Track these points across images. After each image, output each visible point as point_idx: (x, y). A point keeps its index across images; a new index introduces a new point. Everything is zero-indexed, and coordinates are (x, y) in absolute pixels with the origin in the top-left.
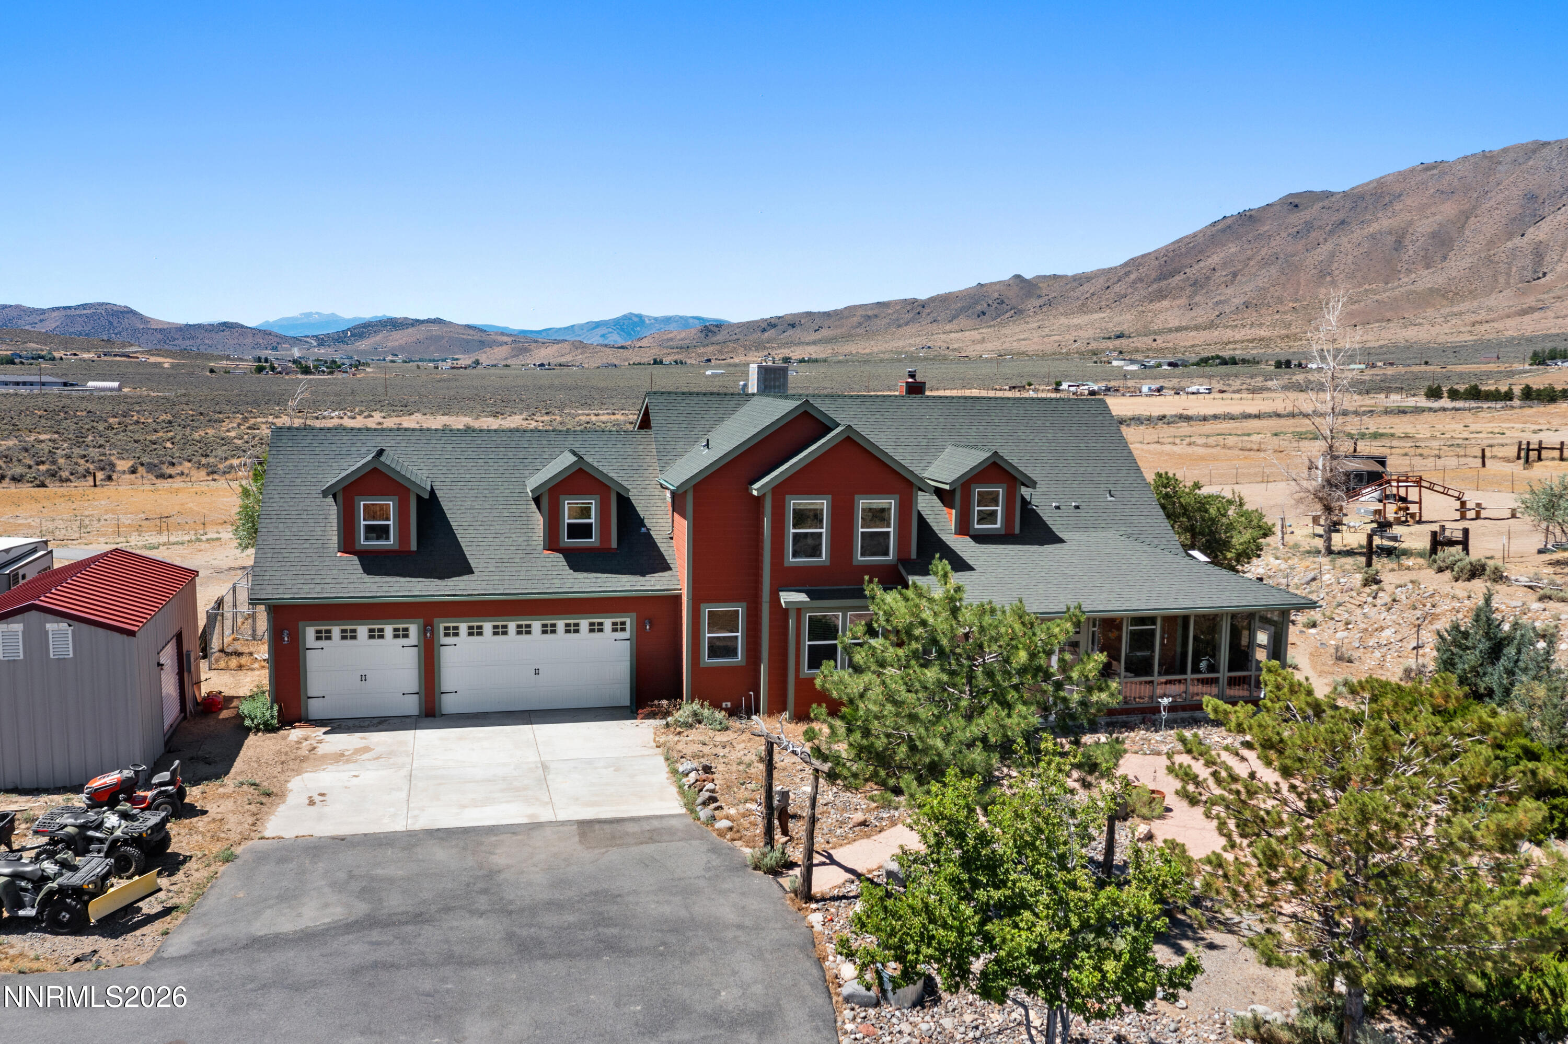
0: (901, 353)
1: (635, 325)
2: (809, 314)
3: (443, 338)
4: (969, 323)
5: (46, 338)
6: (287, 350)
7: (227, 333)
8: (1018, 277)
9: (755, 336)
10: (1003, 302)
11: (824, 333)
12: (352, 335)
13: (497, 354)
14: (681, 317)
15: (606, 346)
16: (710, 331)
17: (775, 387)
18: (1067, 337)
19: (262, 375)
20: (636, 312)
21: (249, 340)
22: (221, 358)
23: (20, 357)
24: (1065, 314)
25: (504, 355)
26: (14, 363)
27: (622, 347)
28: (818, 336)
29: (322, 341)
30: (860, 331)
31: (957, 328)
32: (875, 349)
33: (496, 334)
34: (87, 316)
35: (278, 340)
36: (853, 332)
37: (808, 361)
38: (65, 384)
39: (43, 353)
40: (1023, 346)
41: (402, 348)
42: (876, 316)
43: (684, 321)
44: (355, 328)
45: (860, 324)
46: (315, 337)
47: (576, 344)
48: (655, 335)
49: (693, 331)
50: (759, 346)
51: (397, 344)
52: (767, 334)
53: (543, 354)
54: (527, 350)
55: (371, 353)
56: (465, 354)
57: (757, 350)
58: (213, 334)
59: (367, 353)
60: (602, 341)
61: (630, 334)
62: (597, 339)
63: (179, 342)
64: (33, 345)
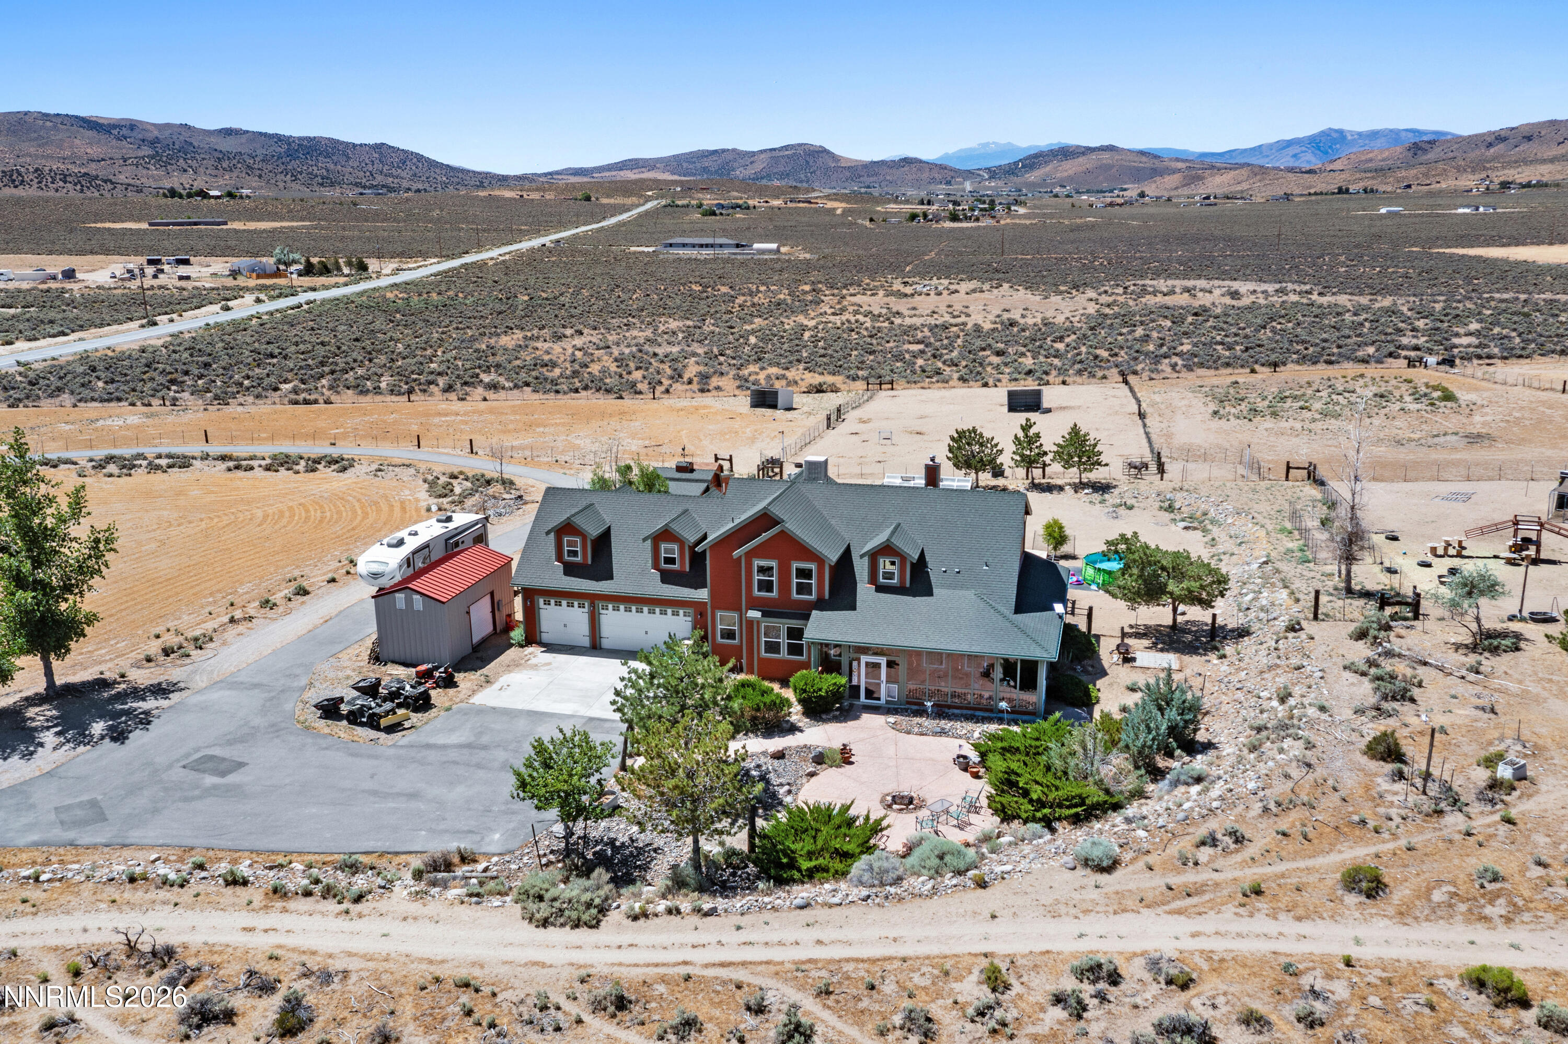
1: (1334, 141)
2: (1553, 123)
3: (1114, 166)
5: (747, 184)
6: (960, 184)
7: (906, 169)
9: (1478, 152)
12: (1023, 166)
13: (1168, 183)
14: (1391, 131)
15: (1292, 170)
16: (1421, 149)
20: (1337, 127)
21: (926, 175)
25: (1174, 185)
27: (1310, 172)
28: (1559, 151)
29: (993, 173)
33: (1171, 160)
35: (952, 174)
37: (1535, 186)
38: (738, 246)
39: (743, 201)
41: (1071, 179)
43: (1394, 135)
44: (1026, 159)
46: (988, 170)
47: (1256, 170)
48: (1352, 156)
49: (1399, 149)
50: (1478, 166)
51: (1066, 174)
52: (1492, 150)
53: (1217, 184)
54: (1200, 178)
55: (1040, 185)
56: (1133, 183)
57: (1473, 172)
58: (894, 170)
59: (1032, 186)
60: (1292, 163)
61: (1326, 153)
62: (1284, 161)
63: (864, 179)
64: (735, 194)
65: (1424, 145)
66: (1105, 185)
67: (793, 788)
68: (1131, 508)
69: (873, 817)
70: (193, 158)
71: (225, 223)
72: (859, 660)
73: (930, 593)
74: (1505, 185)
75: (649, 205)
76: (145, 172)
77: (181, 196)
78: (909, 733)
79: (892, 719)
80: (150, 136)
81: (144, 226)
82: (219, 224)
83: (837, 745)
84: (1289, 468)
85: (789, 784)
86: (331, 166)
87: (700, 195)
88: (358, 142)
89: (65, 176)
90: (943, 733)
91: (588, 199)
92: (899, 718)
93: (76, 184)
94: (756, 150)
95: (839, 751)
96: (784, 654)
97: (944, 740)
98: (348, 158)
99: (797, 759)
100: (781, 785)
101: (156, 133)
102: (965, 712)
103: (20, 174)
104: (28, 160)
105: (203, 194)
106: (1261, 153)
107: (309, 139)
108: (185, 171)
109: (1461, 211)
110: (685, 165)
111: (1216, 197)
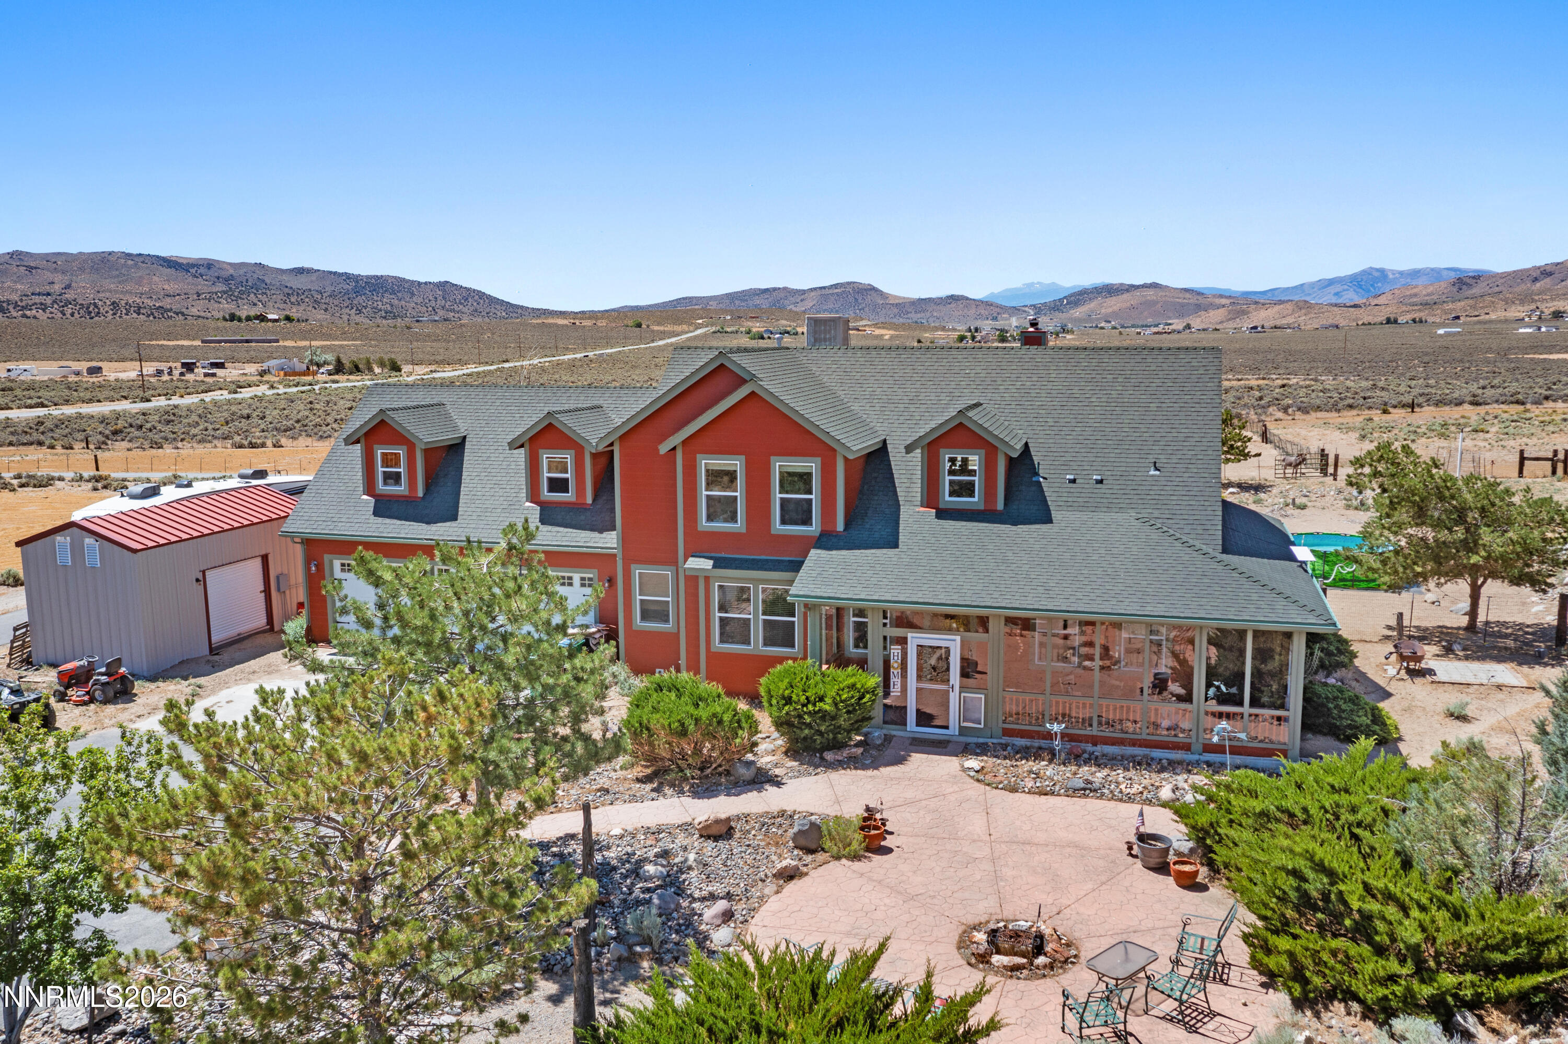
1: (1375, 280)
3: (1158, 302)
5: (797, 315)
6: (1003, 319)
7: (953, 305)
9: (1523, 287)
12: (1068, 303)
13: (1213, 317)
14: (1432, 270)
15: (1336, 305)
16: (1465, 284)
17: (825, 340)
20: (1378, 267)
21: (972, 312)
22: (936, 329)
25: (1219, 319)
26: (763, 339)
27: (1355, 306)
29: (1039, 310)
33: (1214, 296)
34: (837, 294)
35: (998, 310)
39: (789, 329)
41: (1115, 315)
43: (1435, 274)
44: (1071, 296)
46: (1034, 306)
47: (1301, 304)
48: (1396, 291)
49: (1443, 285)
50: (1525, 298)
51: (1110, 310)
52: (1538, 285)
53: (1261, 317)
54: (1244, 313)
55: (1085, 321)
56: (1177, 318)
57: (1522, 302)
58: (941, 307)
59: (1076, 321)
60: (1334, 300)
61: (1369, 291)
62: (1328, 297)
63: (912, 315)
64: (784, 322)
65: (1468, 281)
66: (1150, 321)
67: (739, 908)
68: (1303, 507)
69: (941, 990)
70: (263, 293)
71: (277, 341)
72: (903, 641)
73: (1047, 519)
74: (1555, 315)
75: (699, 332)
76: (216, 305)
77: (240, 320)
78: (1013, 790)
79: (973, 763)
80: (225, 274)
81: (198, 343)
82: (270, 341)
83: (854, 811)
84: (1523, 459)
85: (729, 896)
86: (396, 302)
87: (750, 324)
88: (422, 280)
89: (139, 308)
90: (1087, 790)
91: (639, 325)
92: (989, 762)
93: (148, 316)
94: (806, 288)
95: (857, 823)
96: (757, 644)
97: (1093, 804)
98: (413, 294)
99: (759, 839)
100: (712, 897)
101: (231, 271)
102: (1130, 750)
103: (96, 305)
104: (108, 294)
105: (262, 318)
106: (1303, 291)
107: (377, 277)
108: (255, 304)
109: (1521, 331)
110: (737, 302)
111: (1263, 327)
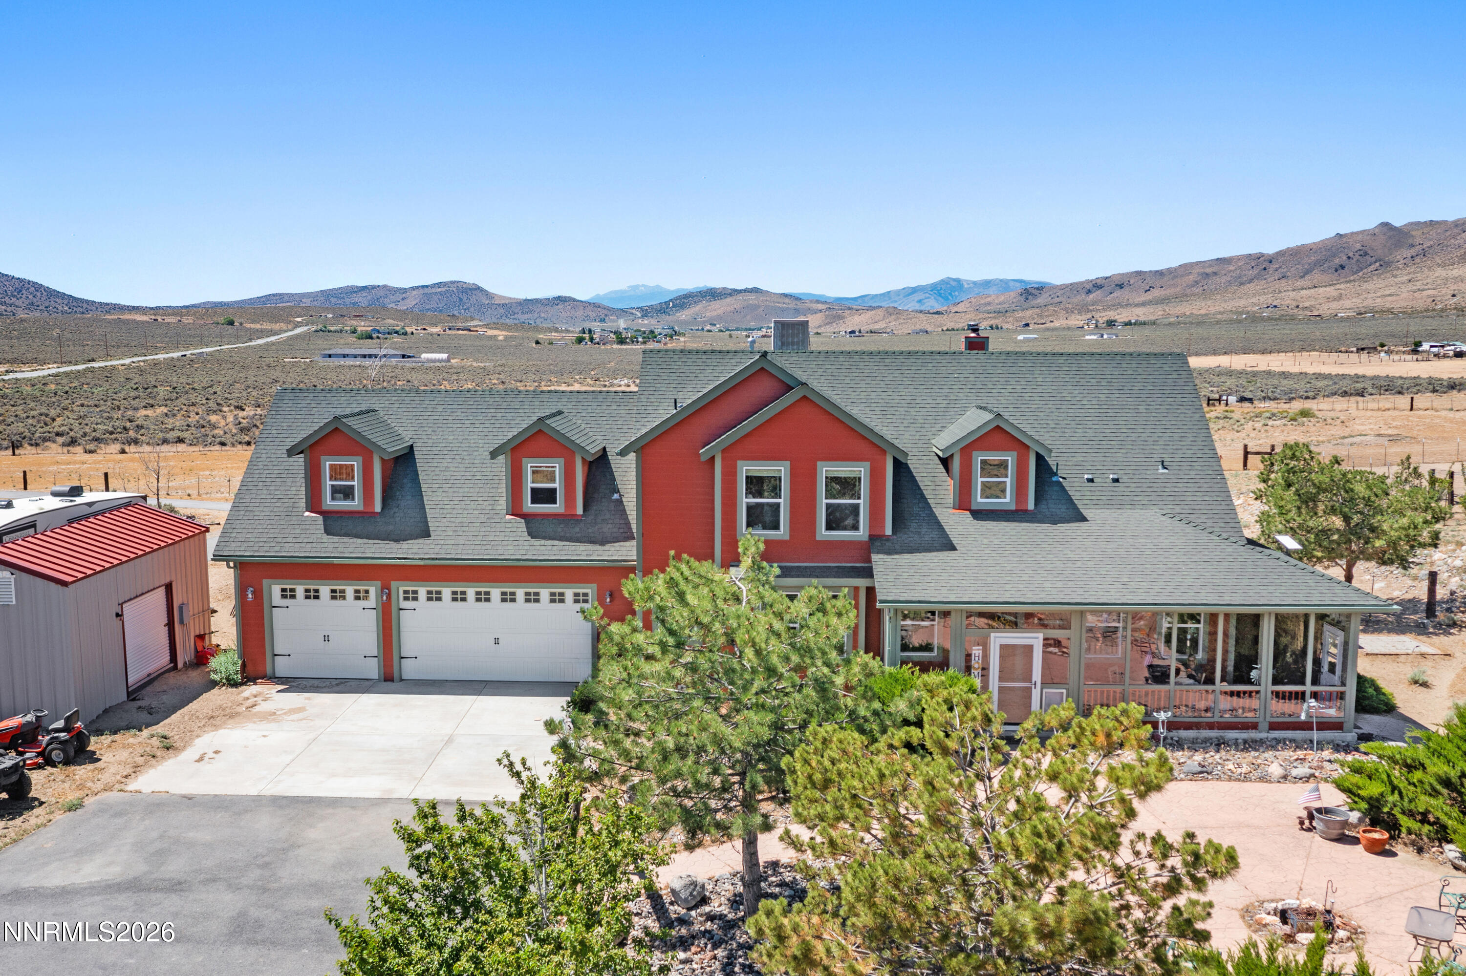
0: (1242, 313)
1: (954, 289)
2: (1139, 273)
3: (759, 307)
4: (1326, 278)
5: (403, 315)
6: (614, 321)
7: (561, 306)
8: (1385, 225)
9: (1079, 298)
10: (1366, 254)
11: (1156, 293)
12: (674, 306)
14: (1001, 280)
15: (921, 312)
16: (1031, 294)
17: (793, 344)
18: (1444, 291)
19: (581, 346)
20: (954, 277)
21: (579, 313)
22: (550, 330)
23: (379, 332)
24: (1443, 265)
25: (817, 323)
26: (371, 338)
27: (938, 313)
28: (1149, 296)
29: (645, 312)
30: (1197, 290)
31: (1309, 284)
32: (1212, 310)
33: (811, 301)
34: (441, 293)
35: (606, 312)
36: (1188, 291)
37: (1135, 324)
38: (404, 356)
39: (397, 329)
40: (1388, 303)
41: (720, 318)
42: (1215, 274)
43: (1004, 285)
44: (677, 299)
45: (1197, 283)
46: (641, 309)
47: (890, 310)
48: (972, 300)
49: (1013, 294)
50: (1082, 309)
51: (715, 313)
52: (1091, 296)
53: (855, 322)
54: (840, 317)
55: (692, 323)
57: (1080, 313)
58: (548, 308)
59: (685, 323)
60: (918, 307)
61: (947, 299)
62: (911, 305)
63: (519, 316)
64: (391, 321)
65: (1034, 292)
66: (752, 324)
73: (1080, 517)
74: (1111, 323)
75: (299, 331)
84: (1246, 453)
87: (355, 323)
91: (231, 323)
94: (407, 286)
97: (1220, 786)
102: (1206, 733)
106: (891, 298)
109: (1088, 337)
110: (333, 300)
111: (860, 332)
